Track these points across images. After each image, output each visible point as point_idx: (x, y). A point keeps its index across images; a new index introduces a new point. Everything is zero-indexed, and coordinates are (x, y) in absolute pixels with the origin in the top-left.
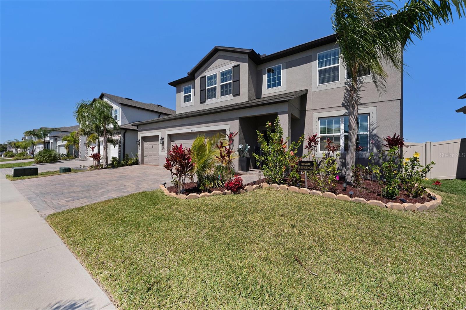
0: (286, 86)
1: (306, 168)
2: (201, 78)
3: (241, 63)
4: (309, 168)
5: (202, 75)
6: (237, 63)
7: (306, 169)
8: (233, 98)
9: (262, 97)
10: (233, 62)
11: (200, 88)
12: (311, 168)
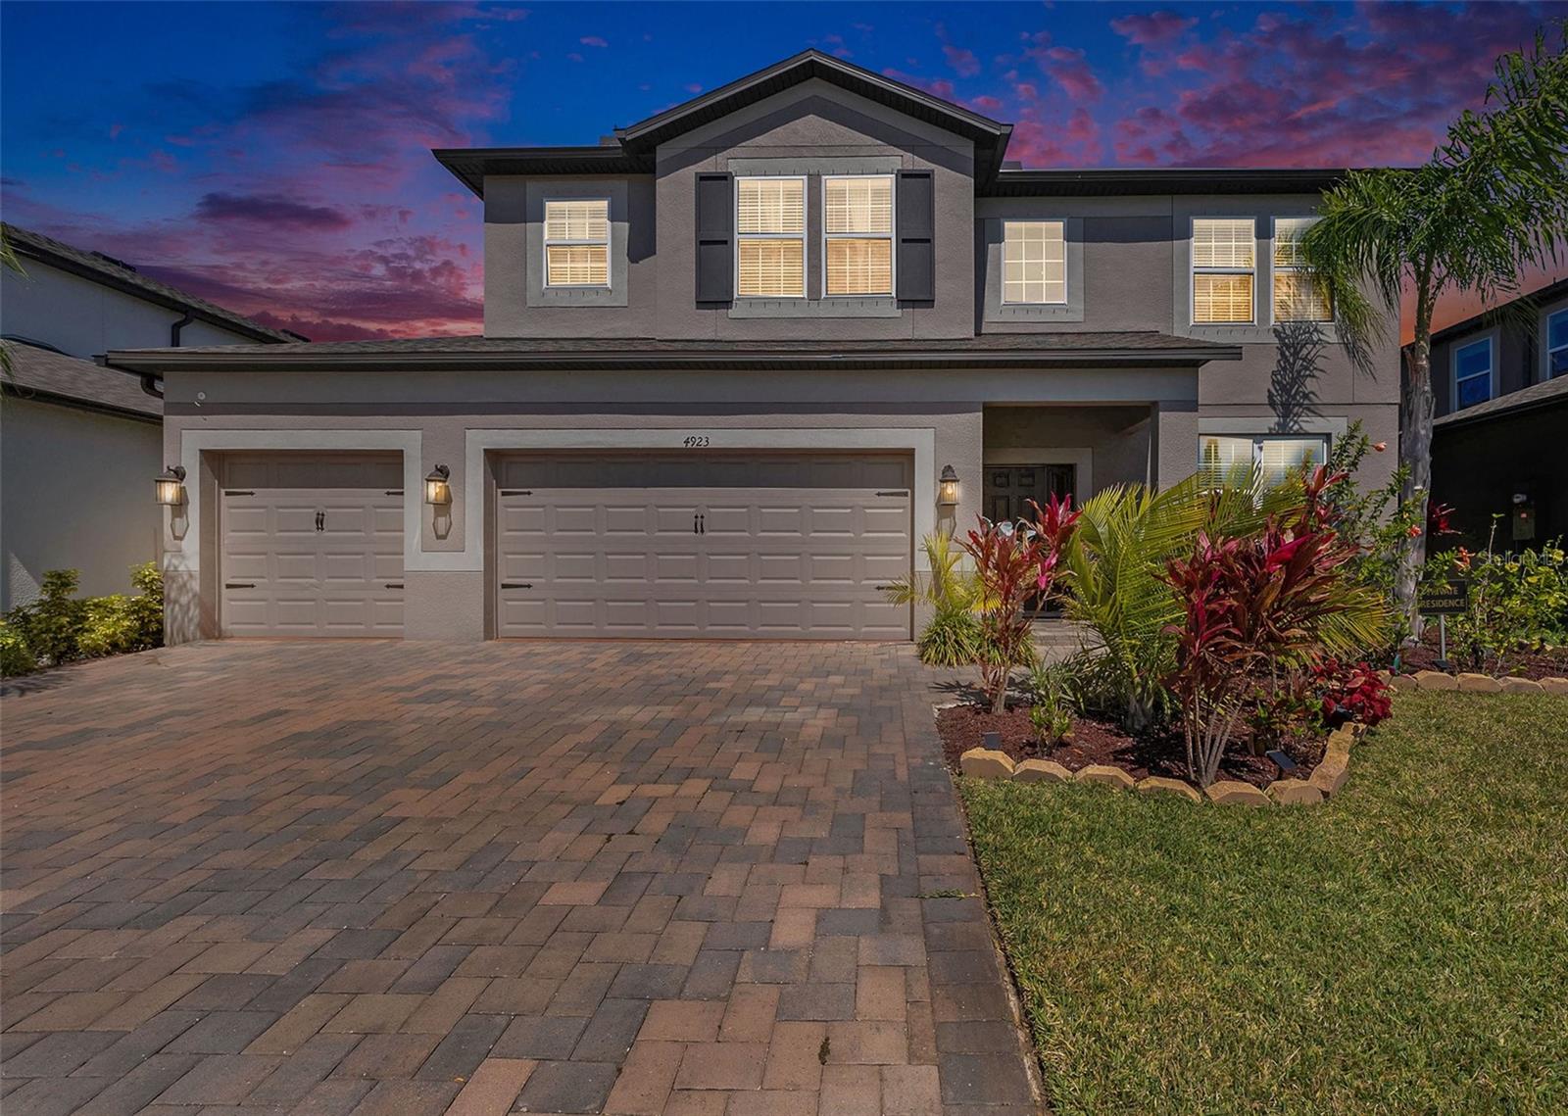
0: (1082, 307)
1: (1444, 603)
2: (703, 178)
3: (940, 168)
4: (1453, 603)
5: (708, 166)
6: (923, 165)
7: (1443, 610)
8: (898, 313)
9: (983, 332)
10: (902, 152)
11: (698, 230)
12: (1458, 603)
